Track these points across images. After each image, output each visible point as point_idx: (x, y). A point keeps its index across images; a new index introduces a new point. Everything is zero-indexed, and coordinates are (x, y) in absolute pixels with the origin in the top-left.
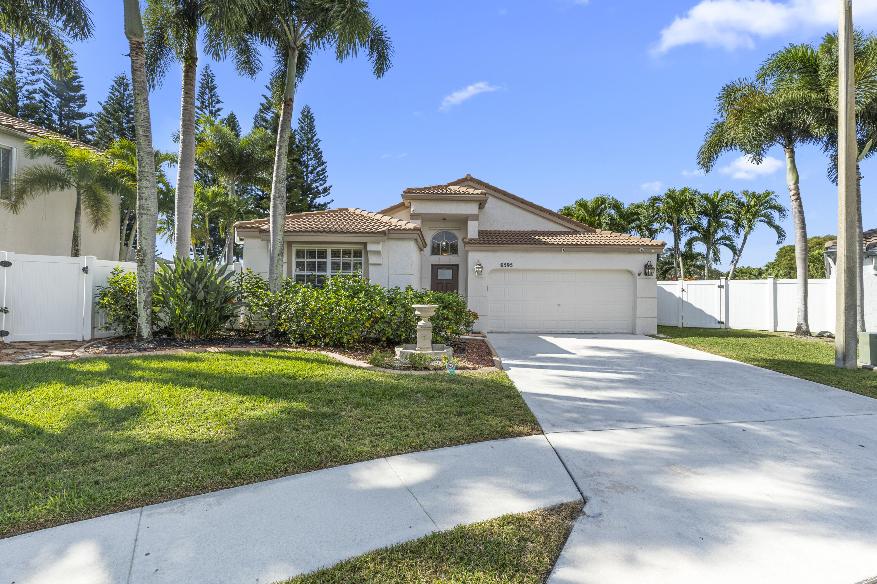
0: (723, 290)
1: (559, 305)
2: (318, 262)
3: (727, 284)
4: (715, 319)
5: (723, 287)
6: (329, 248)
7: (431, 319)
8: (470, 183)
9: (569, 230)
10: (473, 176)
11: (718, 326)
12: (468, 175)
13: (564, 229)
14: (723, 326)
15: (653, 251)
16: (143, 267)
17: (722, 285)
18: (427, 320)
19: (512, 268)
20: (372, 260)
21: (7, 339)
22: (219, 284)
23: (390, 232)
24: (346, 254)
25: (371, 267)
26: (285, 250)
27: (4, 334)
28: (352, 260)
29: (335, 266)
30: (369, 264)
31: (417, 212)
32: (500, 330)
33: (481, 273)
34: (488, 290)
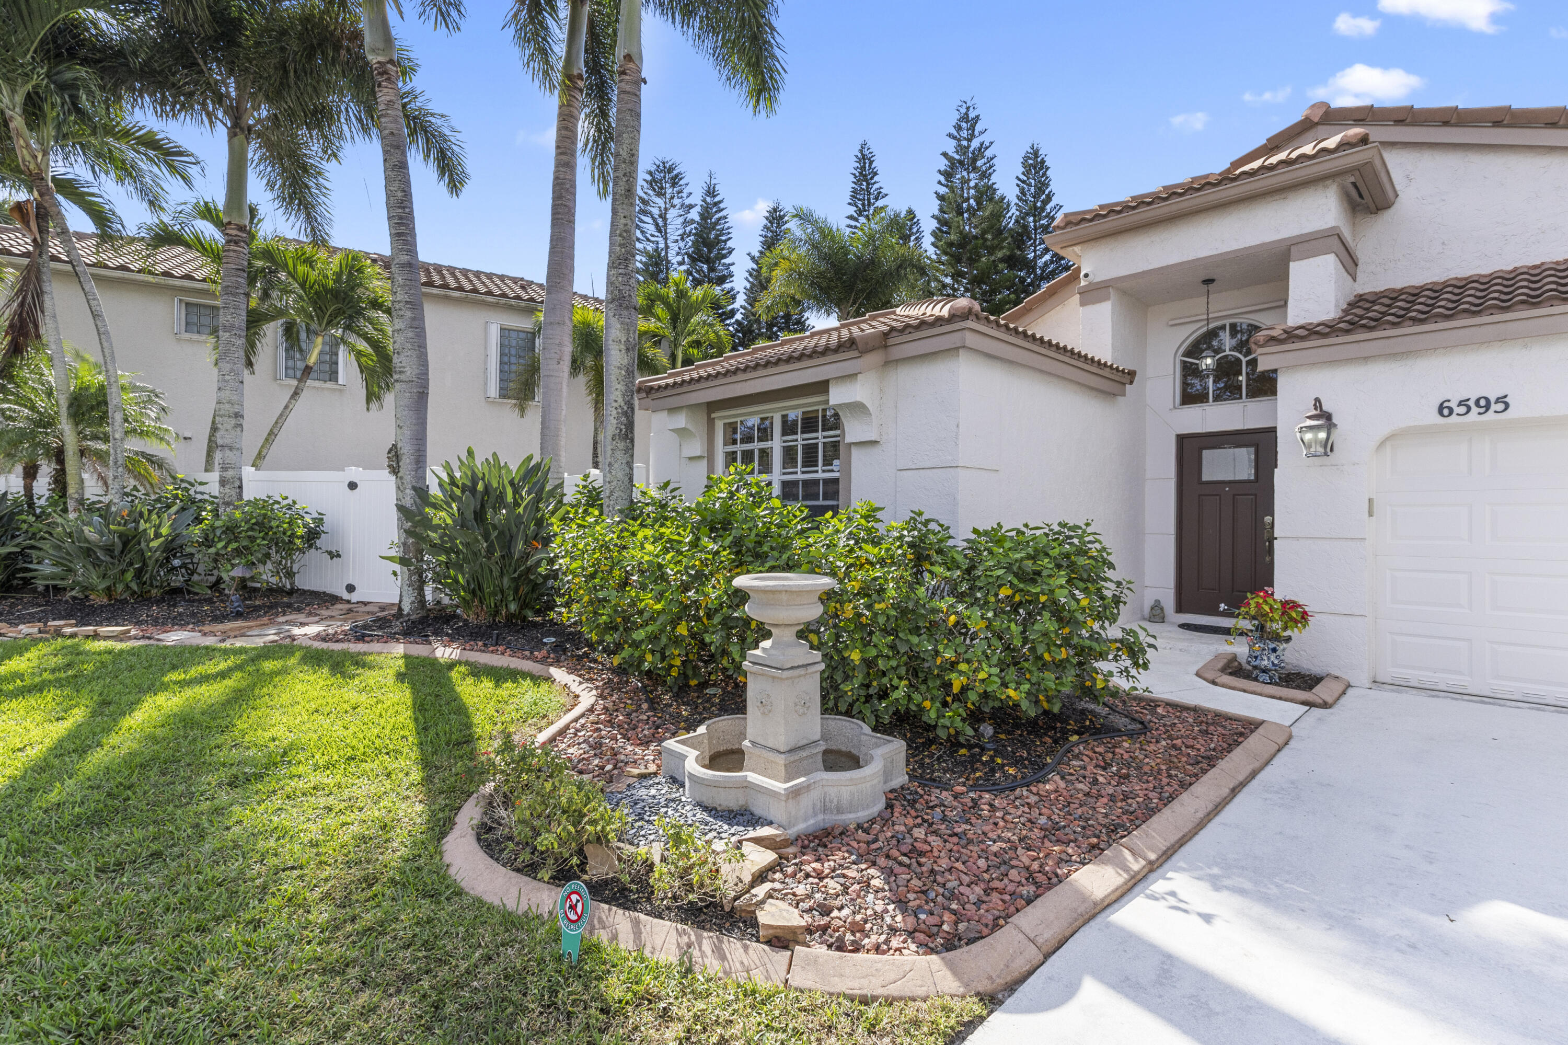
2: (761, 451)
6: (777, 409)
16: (399, 483)
18: (789, 635)
19: (1509, 414)
20: (853, 431)
21: (355, 597)
22: (521, 510)
23: (891, 342)
24: (809, 424)
25: (855, 451)
26: (699, 429)
27: (351, 588)
28: (821, 437)
29: (789, 455)
30: (850, 445)
31: (1097, 280)
32: (1443, 680)
33: (1328, 448)
34: (1371, 514)
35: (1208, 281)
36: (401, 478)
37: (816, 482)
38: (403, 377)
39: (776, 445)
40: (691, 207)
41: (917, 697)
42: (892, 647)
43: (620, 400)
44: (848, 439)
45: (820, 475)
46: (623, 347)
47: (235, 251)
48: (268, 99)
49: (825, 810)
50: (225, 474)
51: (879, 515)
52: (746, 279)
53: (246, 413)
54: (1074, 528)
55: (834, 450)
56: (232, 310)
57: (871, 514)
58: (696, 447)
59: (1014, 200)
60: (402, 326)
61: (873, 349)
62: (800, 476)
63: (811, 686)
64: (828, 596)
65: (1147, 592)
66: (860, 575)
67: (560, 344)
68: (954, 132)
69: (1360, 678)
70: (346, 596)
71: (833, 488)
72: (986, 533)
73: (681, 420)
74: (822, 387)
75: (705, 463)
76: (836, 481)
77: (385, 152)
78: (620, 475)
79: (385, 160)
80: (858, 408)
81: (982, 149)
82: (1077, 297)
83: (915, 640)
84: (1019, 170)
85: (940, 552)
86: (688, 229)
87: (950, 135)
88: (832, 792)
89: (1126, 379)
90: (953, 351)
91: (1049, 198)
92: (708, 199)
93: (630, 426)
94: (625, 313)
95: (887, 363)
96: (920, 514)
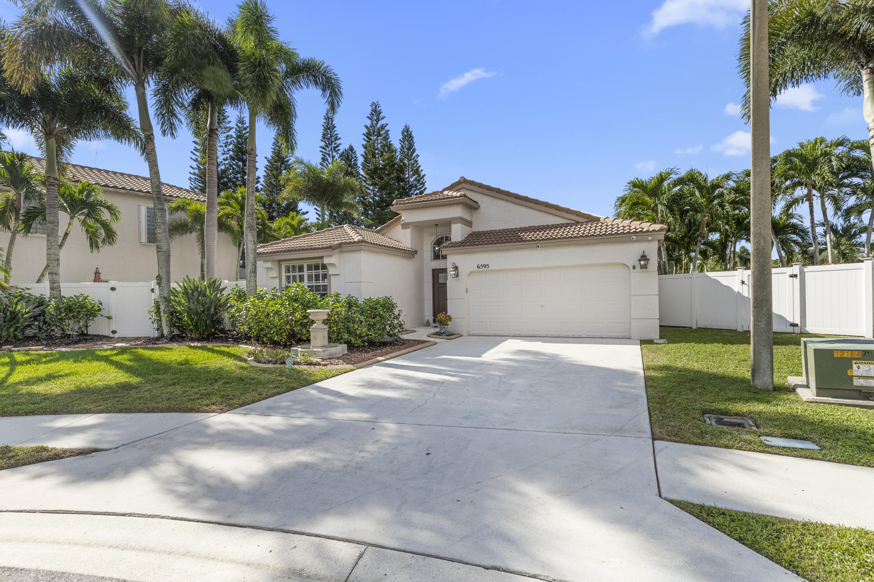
0: (797, 281)
1: (542, 306)
2: (299, 275)
3: (802, 273)
4: (786, 321)
5: (796, 276)
6: (305, 263)
7: (325, 322)
8: (463, 185)
9: (570, 222)
10: (468, 178)
11: (790, 329)
12: (461, 177)
13: (564, 221)
14: (797, 330)
15: (650, 238)
16: (161, 288)
17: (795, 273)
18: (320, 322)
19: (489, 269)
20: (331, 271)
21: (116, 336)
22: (212, 297)
23: (342, 246)
24: (317, 267)
25: (332, 277)
26: (276, 268)
27: (114, 332)
28: (321, 272)
29: (310, 278)
30: (330, 275)
31: (406, 222)
32: (482, 332)
33: (457, 276)
34: (467, 292)
35: (436, 225)
36: (162, 287)
37: (320, 286)
38: (162, 250)
39: (306, 273)
40: (231, 128)
41: (350, 338)
42: (344, 326)
43: (252, 260)
44: (330, 273)
45: (321, 284)
46: (253, 243)
47: (53, 189)
48: (68, 125)
49: (330, 355)
50: (53, 285)
51: (340, 296)
52: (265, 171)
53: (60, 259)
54: (388, 298)
55: (325, 276)
56: (53, 215)
57: (337, 295)
58: (275, 274)
59: (399, 150)
60: (161, 232)
61: (337, 248)
62: (314, 284)
63: (326, 333)
64: (328, 315)
65: (426, 317)
66: (336, 310)
67: (214, 234)
68: (370, 116)
69: (464, 334)
70: (111, 335)
71: (325, 288)
72: (367, 300)
73: (269, 265)
74: (322, 258)
75: (278, 279)
76: (326, 286)
77: (150, 167)
78: (253, 285)
79: (150, 170)
80: (333, 265)
81: (383, 127)
82: (400, 227)
83: (349, 324)
84: (401, 137)
85: (355, 304)
86: (229, 141)
87: (368, 117)
88: (331, 352)
89: (415, 253)
90: (360, 250)
91: (414, 151)
92: (240, 125)
93: (255, 268)
94: (253, 232)
95: (341, 252)
96: (350, 295)
